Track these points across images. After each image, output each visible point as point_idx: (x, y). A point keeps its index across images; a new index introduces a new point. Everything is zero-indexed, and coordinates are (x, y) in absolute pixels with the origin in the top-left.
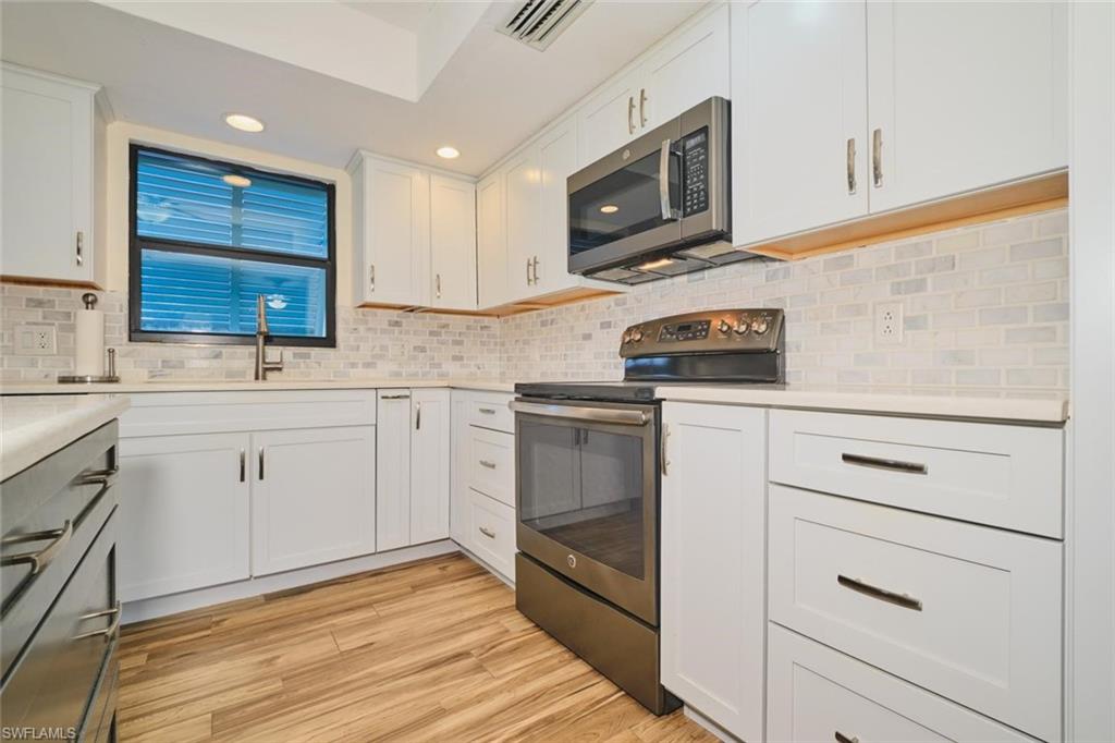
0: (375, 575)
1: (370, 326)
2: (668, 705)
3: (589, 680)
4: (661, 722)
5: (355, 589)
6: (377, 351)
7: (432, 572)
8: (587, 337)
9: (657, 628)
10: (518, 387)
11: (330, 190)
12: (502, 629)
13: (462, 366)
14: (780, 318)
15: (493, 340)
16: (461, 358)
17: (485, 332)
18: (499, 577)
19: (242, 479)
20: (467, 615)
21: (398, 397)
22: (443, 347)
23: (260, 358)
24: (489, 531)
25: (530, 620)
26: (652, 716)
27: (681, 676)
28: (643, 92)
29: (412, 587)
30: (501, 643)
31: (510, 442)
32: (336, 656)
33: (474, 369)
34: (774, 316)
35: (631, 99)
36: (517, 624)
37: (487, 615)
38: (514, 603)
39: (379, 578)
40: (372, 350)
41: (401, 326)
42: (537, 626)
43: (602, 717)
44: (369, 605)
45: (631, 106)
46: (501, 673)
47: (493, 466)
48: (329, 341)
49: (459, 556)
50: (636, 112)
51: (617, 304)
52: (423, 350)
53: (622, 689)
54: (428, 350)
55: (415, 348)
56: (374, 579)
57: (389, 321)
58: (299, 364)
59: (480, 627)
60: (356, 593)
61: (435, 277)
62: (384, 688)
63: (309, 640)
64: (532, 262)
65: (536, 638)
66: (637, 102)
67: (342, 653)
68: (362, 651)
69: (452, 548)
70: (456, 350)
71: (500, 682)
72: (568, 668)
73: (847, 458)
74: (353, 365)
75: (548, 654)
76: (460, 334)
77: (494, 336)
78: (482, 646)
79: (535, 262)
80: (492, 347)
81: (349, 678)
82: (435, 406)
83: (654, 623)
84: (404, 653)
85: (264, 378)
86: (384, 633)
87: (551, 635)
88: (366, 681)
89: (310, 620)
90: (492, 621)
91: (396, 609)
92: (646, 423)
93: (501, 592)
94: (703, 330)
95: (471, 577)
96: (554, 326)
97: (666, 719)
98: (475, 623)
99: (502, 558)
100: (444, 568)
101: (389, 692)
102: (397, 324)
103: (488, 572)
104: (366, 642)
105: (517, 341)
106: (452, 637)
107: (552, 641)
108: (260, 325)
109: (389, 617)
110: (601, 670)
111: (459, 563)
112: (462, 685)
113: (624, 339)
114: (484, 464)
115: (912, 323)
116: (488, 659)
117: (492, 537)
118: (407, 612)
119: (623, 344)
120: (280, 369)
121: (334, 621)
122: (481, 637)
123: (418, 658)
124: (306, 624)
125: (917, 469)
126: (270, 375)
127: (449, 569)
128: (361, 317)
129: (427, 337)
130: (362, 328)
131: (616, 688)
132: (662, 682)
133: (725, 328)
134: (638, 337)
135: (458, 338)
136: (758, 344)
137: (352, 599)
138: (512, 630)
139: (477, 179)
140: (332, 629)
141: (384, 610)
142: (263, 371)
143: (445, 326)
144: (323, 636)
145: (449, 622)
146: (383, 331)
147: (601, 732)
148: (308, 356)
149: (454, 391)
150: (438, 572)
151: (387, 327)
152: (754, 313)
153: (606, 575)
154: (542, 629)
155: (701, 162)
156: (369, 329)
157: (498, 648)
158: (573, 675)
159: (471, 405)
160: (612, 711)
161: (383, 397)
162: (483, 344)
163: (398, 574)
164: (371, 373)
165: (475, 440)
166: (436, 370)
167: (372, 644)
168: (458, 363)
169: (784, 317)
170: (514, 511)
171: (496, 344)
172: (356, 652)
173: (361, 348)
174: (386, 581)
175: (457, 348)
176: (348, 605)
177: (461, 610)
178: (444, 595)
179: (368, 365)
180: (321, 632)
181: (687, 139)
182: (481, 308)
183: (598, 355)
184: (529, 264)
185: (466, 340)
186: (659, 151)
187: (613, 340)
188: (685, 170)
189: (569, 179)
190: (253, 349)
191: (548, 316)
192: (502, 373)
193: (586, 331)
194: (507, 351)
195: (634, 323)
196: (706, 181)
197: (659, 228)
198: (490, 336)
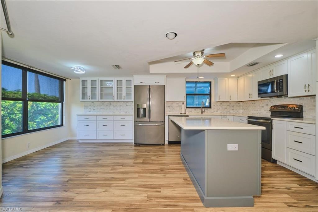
6: (218, 109)
8: (263, 107)
9: (272, 150)
10: (248, 117)
11: (210, 83)
16: (234, 110)
17: (239, 105)
22: (230, 108)
23: (202, 110)
28: (272, 70)
33: (236, 112)
34: (300, 106)
45: (270, 71)
48: (210, 107)
50: (271, 72)
51: (269, 101)
52: (226, 108)
57: (220, 103)
61: (230, 96)
73: (295, 127)
74: (214, 111)
76: (233, 105)
77: (241, 105)
79: (251, 94)
80: (240, 107)
94: (286, 108)
96: (255, 104)
102: (222, 104)
105: (246, 106)
113: (270, 108)
119: (270, 109)
125: (302, 128)
129: (227, 106)
133: (290, 108)
134: (273, 108)
139: (238, 77)
142: (203, 112)
143: (231, 104)
146: (219, 105)
148: (207, 110)
149: (235, 117)
155: (282, 84)
156: (217, 105)
159: (238, 119)
161: (223, 117)
162: (238, 107)
164: (217, 112)
166: (229, 112)
168: (233, 111)
169: (302, 107)
173: (216, 108)
175: (233, 108)
179: (217, 111)
181: (279, 80)
182: (239, 101)
183: (265, 111)
184: (250, 94)
185: (235, 106)
186: (274, 81)
187: (268, 108)
188: (280, 84)
189: (258, 82)
190: (201, 109)
191: (253, 102)
192: (242, 113)
193: (262, 106)
194: (244, 108)
195: (273, 105)
196: (283, 87)
197: (275, 93)
198: (240, 105)
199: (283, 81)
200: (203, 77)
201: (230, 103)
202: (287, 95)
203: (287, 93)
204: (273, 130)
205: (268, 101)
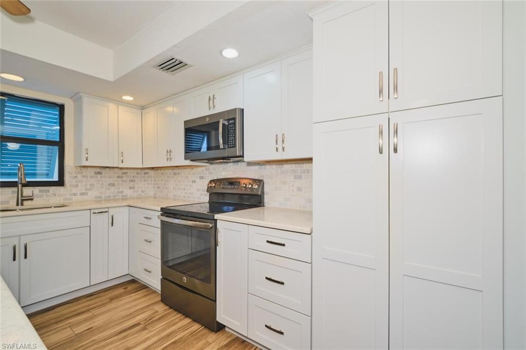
0: (90, 296)
1: (84, 175)
2: (220, 328)
3: (191, 325)
4: (217, 334)
5: (78, 304)
6: (89, 187)
7: (121, 290)
8: (194, 182)
9: (215, 301)
10: (162, 209)
11: (61, 108)
12: (155, 311)
13: (134, 192)
14: (262, 183)
15: (150, 179)
16: (133, 188)
17: (146, 175)
18: (153, 289)
19: (14, 259)
20: (138, 307)
21: (102, 212)
22: (125, 183)
24: (149, 270)
25: (167, 305)
26: (214, 333)
27: (224, 316)
28: (214, 96)
29: (110, 299)
30: (154, 317)
31: (159, 231)
32: (74, 336)
33: (140, 193)
34: (260, 182)
35: (210, 97)
36: (161, 308)
37: (147, 306)
38: (160, 299)
39: (92, 297)
40: (85, 186)
41: (101, 174)
42: (170, 307)
43: (195, 337)
44: (88, 311)
45: (210, 99)
46: (154, 329)
47: (150, 242)
48: (60, 183)
49: (133, 281)
50: (211, 101)
51: (206, 170)
52: (114, 185)
53: (203, 326)
54: (116, 185)
55: (109, 185)
56: (89, 298)
57: (95, 172)
58: (43, 195)
59: (144, 312)
60: (80, 306)
61: (120, 153)
62: (100, 345)
63: (58, 332)
64: (169, 151)
65: (170, 312)
66: (212, 98)
67: (76, 335)
68: (87, 332)
69: (130, 278)
70: (131, 184)
71: (154, 332)
72: (183, 322)
73: (268, 242)
74: (75, 194)
75: (175, 318)
76: (133, 176)
77: (151, 177)
78: (145, 320)
79: (170, 152)
80: (149, 182)
81: (83, 344)
82: (122, 215)
83: (214, 299)
84: (108, 329)
85: (22, 204)
86: (98, 322)
87: (176, 310)
88: (90, 344)
89: (57, 323)
90: (150, 308)
91: (103, 310)
92: (211, 228)
93: (154, 295)
94: (237, 185)
95: (139, 290)
96: (180, 176)
97: (218, 333)
98: (142, 310)
99: (155, 281)
100: (125, 288)
101: (102, 346)
102: (99, 173)
103: (148, 287)
104: (88, 328)
105: (162, 180)
106: (132, 318)
107: (176, 312)
108: (21, 179)
109: (98, 315)
110: (195, 320)
111: (133, 285)
112: (137, 336)
113: (208, 185)
114: (146, 241)
115: (299, 189)
116: (149, 324)
117: (150, 272)
118: (109, 311)
119: (208, 187)
120: (32, 199)
121: (70, 321)
122: (145, 316)
123: (117, 329)
124: (55, 325)
126: (25, 203)
127: (129, 288)
128: (79, 170)
129: (116, 179)
130: (79, 177)
131: (201, 326)
132: (217, 320)
133: (244, 185)
134: (214, 185)
135: (132, 179)
136: (255, 192)
137: (78, 309)
138: (159, 311)
139: (143, 108)
140: (70, 325)
141: (96, 312)
142: (21, 201)
143: (125, 173)
144: (65, 329)
145: (130, 312)
146: (91, 177)
147: (194, 343)
148: (49, 191)
149: (131, 208)
150: (123, 290)
151: (94, 175)
152: (254, 180)
153: (198, 284)
154: (172, 308)
155: (233, 130)
156: (84, 176)
157: (153, 319)
158: (184, 324)
159: (139, 215)
160: (199, 334)
161: (94, 213)
162: (145, 181)
163: (103, 294)
165: (141, 230)
166: (120, 194)
167: (92, 328)
168: (132, 190)
169: (263, 183)
170: (160, 260)
171: (151, 180)
172: (84, 333)
173: (79, 186)
174: (96, 298)
176: (77, 312)
177: (135, 306)
178: (127, 300)
179: (82, 194)
180: (64, 327)
181: (229, 120)
182: (144, 167)
183: (198, 190)
184: (167, 152)
185: (136, 179)
186: (219, 122)
187: (204, 184)
188: (228, 131)
189: (185, 122)
190: (15, 189)
191: (177, 171)
192: (155, 194)
193: (193, 179)
194: (157, 184)
195: (213, 179)
196: (235, 137)
197: (219, 150)
198: (148, 177)
199: (234, 124)
200: (21, 79)
201: (125, 171)
202: (243, 156)
203: (242, 153)
204: (218, 248)
205: (204, 168)
